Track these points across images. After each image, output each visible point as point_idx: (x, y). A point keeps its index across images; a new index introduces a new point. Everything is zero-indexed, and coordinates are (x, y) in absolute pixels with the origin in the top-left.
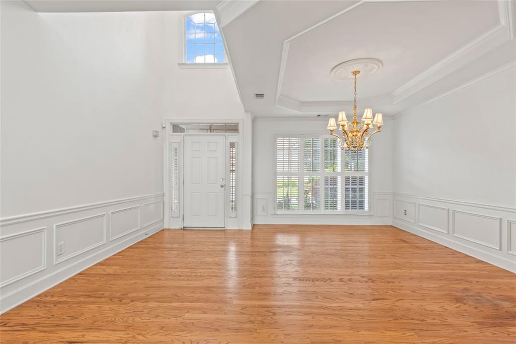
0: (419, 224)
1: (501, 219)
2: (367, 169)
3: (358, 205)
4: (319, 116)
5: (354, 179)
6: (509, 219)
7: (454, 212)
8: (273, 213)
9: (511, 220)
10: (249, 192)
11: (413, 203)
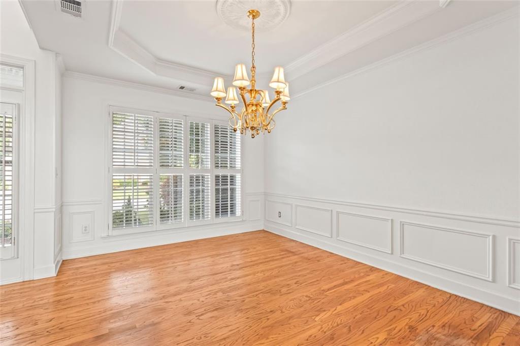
0: (296, 227)
1: (392, 220)
2: (238, 165)
3: (229, 210)
4: (182, 88)
5: (225, 178)
6: (402, 220)
7: (338, 213)
8: (105, 235)
9: (404, 220)
10: (51, 204)
11: (290, 204)
